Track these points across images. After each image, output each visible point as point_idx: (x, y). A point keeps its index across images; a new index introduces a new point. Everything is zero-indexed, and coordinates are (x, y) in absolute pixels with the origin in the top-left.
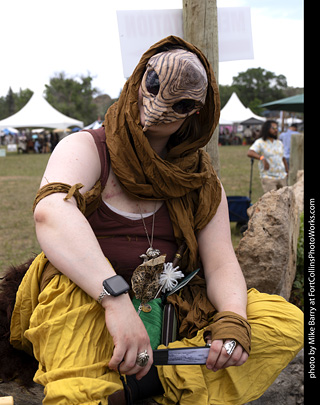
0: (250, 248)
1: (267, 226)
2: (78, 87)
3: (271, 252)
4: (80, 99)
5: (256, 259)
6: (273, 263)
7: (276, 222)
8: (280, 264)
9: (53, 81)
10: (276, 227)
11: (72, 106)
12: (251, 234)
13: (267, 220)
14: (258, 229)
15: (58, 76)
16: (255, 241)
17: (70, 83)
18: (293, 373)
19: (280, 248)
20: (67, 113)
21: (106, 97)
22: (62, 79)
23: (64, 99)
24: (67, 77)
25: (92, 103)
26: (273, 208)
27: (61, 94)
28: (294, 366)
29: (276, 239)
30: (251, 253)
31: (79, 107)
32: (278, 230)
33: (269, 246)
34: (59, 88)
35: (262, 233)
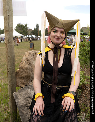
0: (22, 67)
1: (26, 61)
2: (24, 27)
3: (27, 68)
4: (24, 30)
5: (24, 70)
6: (28, 71)
7: (28, 60)
8: (30, 71)
9: (18, 25)
10: (28, 61)
11: (22, 31)
12: (22, 63)
13: (26, 59)
14: (24, 62)
15: (19, 24)
16: (23, 65)
17: (22, 26)
18: (27, 100)
19: (30, 67)
20: (21, 33)
21: (31, 29)
22: (20, 24)
23: (20, 29)
24: (21, 24)
25: (27, 31)
26: (27, 56)
27: (20, 28)
28: (28, 99)
29: (29, 64)
30: (22, 68)
31: (24, 32)
32: (29, 62)
33: (27, 66)
34: (19, 27)
35: (25, 63)
